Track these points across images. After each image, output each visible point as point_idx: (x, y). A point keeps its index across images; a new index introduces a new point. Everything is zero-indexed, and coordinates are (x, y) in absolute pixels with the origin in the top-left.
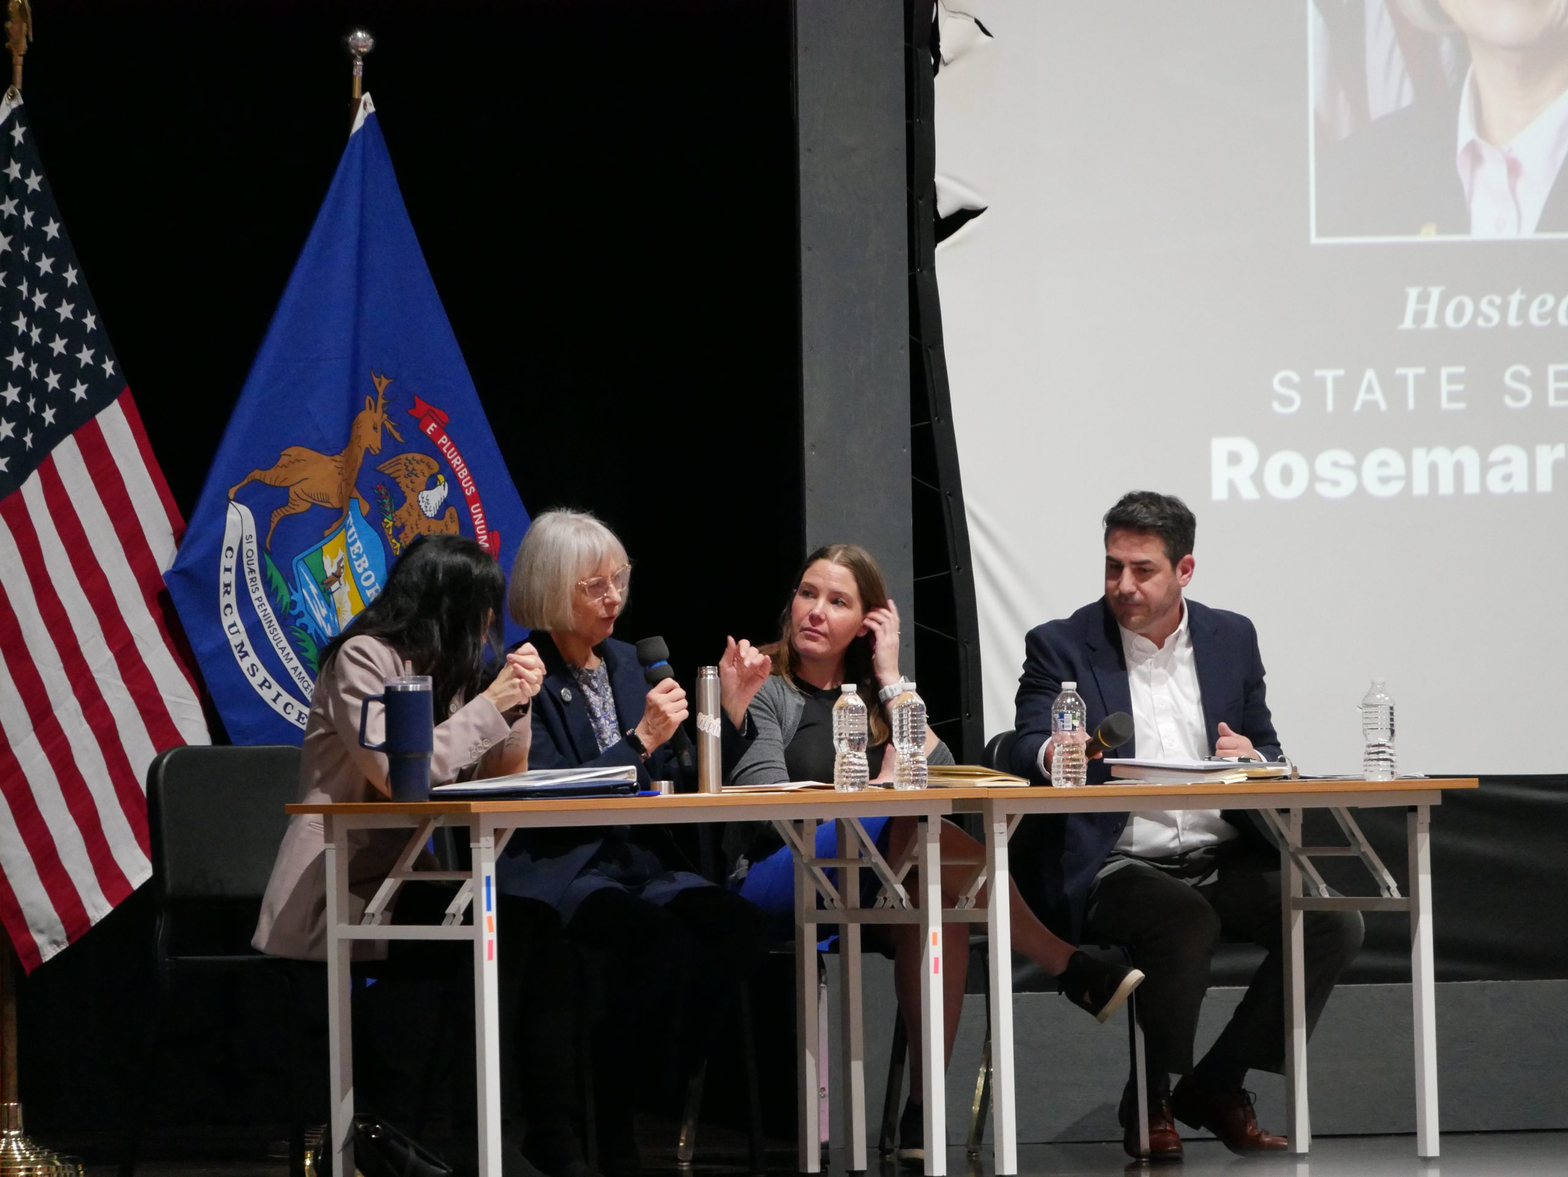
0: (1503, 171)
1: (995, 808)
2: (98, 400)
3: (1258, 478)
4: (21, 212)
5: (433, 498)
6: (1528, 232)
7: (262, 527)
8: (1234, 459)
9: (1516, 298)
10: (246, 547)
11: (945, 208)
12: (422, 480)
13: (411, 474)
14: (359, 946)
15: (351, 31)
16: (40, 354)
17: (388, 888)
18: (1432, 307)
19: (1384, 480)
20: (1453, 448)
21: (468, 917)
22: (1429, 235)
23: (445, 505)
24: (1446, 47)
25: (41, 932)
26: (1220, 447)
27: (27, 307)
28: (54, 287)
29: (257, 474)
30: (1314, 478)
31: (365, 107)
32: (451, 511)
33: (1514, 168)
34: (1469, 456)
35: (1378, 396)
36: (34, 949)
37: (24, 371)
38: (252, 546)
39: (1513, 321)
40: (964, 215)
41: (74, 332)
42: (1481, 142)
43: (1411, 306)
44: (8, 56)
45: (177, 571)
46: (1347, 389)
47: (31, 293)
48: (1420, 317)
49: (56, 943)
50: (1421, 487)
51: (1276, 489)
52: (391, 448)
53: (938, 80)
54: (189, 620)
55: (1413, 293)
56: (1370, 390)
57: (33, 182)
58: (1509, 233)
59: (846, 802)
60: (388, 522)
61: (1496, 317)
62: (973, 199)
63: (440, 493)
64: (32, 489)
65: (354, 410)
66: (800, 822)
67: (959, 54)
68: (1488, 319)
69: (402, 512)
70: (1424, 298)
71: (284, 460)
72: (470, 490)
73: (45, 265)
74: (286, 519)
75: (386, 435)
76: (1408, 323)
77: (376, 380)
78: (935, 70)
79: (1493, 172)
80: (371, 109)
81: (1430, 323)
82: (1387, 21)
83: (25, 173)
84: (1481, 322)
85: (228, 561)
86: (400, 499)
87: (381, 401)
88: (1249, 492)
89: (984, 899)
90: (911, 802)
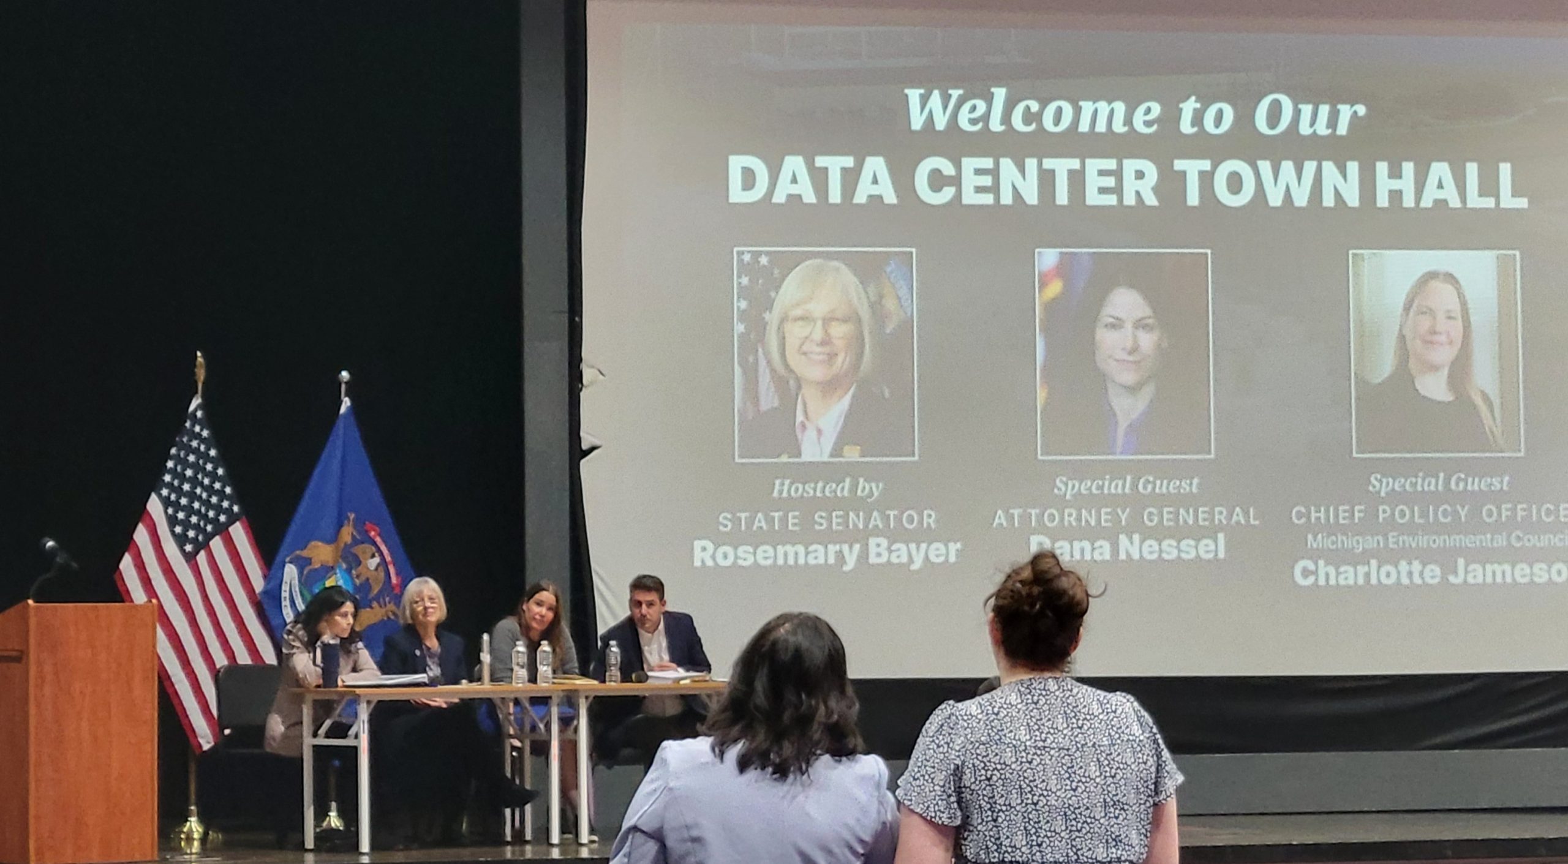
0: (815, 433)
1: (580, 694)
2: (231, 522)
3: (713, 557)
4: (199, 446)
5: (373, 563)
6: (826, 458)
7: (301, 573)
8: (704, 549)
9: (820, 485)
10: (293, 582)
11: (585, 446)
12: (370, 554)
13: (364, 553)
14: (316, 748)
15: (340, 372)
16: (207, 504)
17: (328, 723)
18: (786, 488)
19: (766, 558)
20: (794, 544)
21: (356, 736)
22: (784, 459)
23: (379, 565)
24: (792, 382)
25: (202, 737)
26: (698, 545)
27: (202, 484)
28: (214, 476)
29: (298, 552)
30: (736, 557)
31: (346, 403)
32: (381, 569)
33: (819, 432)
34: (801, 549)
35: (763, 524)
36: (200, 746)
37: (199, 511)
38: (296, 582)
39: (819, 494)
40: (593, 449)
41: (221, 494)
42: (807, 423)
43: (777, 487)
44: (196, 383)
45: (265, 592)
46: (750, 522)
47: (203, 478)
48: (781, 492)
49: (209, 743)
50: (780, 562)
51: (722, 562)
52: (356, 542)
53: (582, 394)
54: (270, 612)
55: (778, 482)
56: (760, 521)
57: (205, 433)
58: (817, 459)
59: (518, 690)
60: (354, 572)
61: (812, 492)
62: (596, 442)
63: (377, 560)
64: (202, 557)
65: (340, 526)
66: (503, 698)
67: (592, 383)
68: (808, 493)
69: (360, 568)
70: (783, 484)
71: (309, 546)
72: (388, 558)
73: (209, 467)
74: (311, 571)
75: (353, 537)
76: (775, 494)
77: (349, 514)
78: (581, 390)
79: (811, 433)
80: (349, 404)
81: (785, 494)
82: (767, 371)
83: (202, 430)
84: (805, 495)
85: (285, 588)
86: (359, 563)
87: (351, 523)
88: (710, 563)
89: (576, 730)
90: (547, 691)
